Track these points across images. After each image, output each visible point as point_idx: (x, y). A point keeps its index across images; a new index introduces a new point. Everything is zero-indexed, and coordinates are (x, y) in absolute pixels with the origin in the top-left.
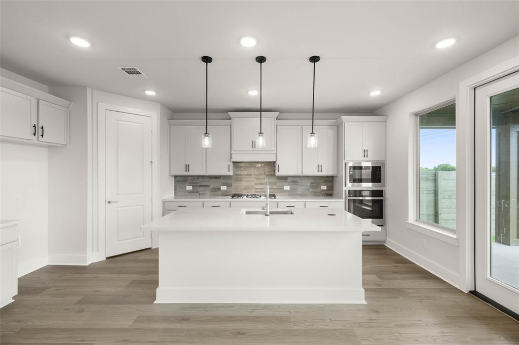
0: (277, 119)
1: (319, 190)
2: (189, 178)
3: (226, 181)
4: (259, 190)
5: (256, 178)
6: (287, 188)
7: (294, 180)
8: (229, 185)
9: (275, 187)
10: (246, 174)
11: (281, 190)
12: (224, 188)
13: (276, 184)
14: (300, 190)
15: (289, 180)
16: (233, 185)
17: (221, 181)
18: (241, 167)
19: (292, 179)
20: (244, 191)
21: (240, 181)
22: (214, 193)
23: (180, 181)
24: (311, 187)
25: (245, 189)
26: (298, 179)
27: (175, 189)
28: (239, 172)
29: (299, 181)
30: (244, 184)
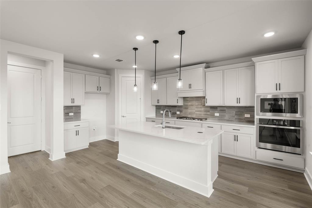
0: (206, 68)
1: (244, 117)
2: (162, 107)
3: (179, 109)
4: (198, 115)
5: (197, 108)
6: (217, 114)
7: (222, 109)
8: (181, 111)
9: (208, 113)
10: (190, 104)
11: (213, 116)
12: (178, 113)
13: (209, 111)
14: (227, 117)
15: (219, 109)
16: (183, 111)
17: (177, 108)
18: (187, 100)
19: (221, 109)
20: (189, 115)
21: (187, 109)
22: (174, 115)
23: (159, 108)
24: (236, 114)
25: (189, 114)
26: (225, 108)
27: (156, 113)
28: (186, 104)
29: (227, 110)
30: (189, 111)
